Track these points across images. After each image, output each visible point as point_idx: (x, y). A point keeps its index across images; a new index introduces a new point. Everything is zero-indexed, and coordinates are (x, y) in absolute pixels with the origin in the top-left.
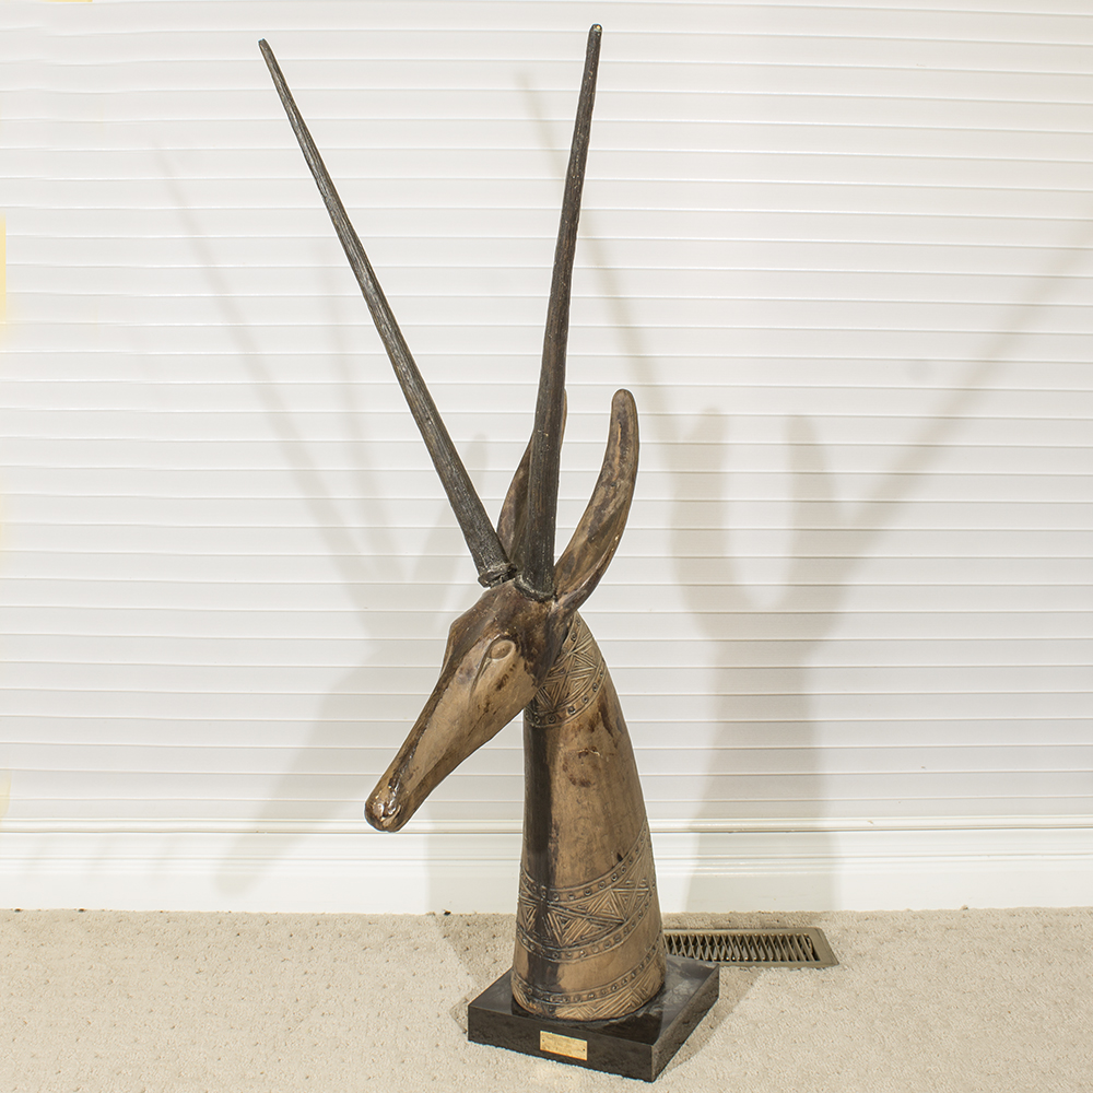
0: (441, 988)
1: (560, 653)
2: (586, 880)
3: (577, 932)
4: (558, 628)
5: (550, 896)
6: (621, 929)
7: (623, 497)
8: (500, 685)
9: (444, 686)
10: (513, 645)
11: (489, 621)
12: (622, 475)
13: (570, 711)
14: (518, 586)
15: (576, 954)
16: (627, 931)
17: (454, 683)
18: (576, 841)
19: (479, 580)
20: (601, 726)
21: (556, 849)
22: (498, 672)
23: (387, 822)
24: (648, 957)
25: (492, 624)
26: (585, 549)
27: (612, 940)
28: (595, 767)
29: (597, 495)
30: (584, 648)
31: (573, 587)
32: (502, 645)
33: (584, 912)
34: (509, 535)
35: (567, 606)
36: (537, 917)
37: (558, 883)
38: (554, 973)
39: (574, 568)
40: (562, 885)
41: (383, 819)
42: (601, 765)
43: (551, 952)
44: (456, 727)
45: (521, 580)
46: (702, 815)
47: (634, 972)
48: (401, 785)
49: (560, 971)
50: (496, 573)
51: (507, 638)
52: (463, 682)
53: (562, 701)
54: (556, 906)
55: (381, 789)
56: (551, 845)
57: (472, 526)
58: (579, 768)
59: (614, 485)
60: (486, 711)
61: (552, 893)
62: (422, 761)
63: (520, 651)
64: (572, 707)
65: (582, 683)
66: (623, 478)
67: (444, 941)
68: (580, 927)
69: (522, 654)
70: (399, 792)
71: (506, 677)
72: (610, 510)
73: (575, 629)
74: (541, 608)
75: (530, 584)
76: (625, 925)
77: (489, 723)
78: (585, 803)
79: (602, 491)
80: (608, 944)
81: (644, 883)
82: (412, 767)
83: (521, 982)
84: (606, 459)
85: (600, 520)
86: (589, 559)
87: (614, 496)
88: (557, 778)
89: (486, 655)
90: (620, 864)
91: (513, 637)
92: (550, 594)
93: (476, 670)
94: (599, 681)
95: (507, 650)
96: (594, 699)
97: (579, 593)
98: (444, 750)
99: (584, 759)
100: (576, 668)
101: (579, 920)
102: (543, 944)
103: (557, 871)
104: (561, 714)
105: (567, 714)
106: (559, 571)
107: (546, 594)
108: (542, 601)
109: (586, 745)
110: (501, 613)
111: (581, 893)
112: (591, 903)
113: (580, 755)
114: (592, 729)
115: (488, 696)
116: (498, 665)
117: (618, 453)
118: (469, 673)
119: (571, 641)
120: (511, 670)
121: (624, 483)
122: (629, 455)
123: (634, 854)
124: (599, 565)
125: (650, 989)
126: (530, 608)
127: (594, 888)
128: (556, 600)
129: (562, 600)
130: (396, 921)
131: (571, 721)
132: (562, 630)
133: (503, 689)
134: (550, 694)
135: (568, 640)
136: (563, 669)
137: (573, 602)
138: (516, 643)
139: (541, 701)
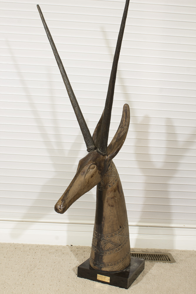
0: (70, 263)
1: (107, 170)
2: (111, 232)
3: (108, 247)
5: (101, 237)
6: (120, 247)
7: (125, 131)
8: (92, 177)
9: (77, 176)
10: (96, 166)
11: (90, 160)
12: (125, 125)
13: (109, 186)
14: (97, 151)
15: (108, 253)
16: (122, 247)
17: (80, 175)
18: (109, 222)
19: (87, 150)
20: (117, 191)
21: (104, 224)
22: (91, 173)
23: (60, 211)
24: (127, 255)
26: (115, 143)
27: (117, 249)
28: (115, 202)
29: (119, 130)
30: (114, 170)
31: (112, 153)
32: (93, 166)
33: (110, 241)
34: (95, 140)
35: (110, 158)
36: (98, 243)
37: (104, 233)
38: (102, 258)
39: (112, 148)
40: (105, 234)
41: (59, 210)
42: (117, 201)
43: (101, 252)
44: (80, 187)
46: (140, 222)
47: (123, 259)
48: (65, 201)
49: (103, 257)
50: (92, 148)
51: (94, 164)
52: (82, 175)
53: (107, 183)
54: (103, 239)
55: (59, 202)
56: (103, 223)
57: (86, 135)
58: (111, 202)
59: (123, 128)
60: (88, 183)
61: (102, 236)
62: (71, 195)
65: (113, 179)
66: (126, 126)
67: (71, 252)
68: (109, 245)
69: (98, 169)
70: (64, 203)
71: (93, 174)
72: (122, 134)
73: (111, 165)
74: (103, 157)
75: (101, 151)
76: (121, 246)
77: (88, 187)
78: (112, 211)
79: (120, 129)
80: (116, 251)
81: (126, 235)
82: (68, 196)
83: (92, 261)
84: (121, 121)
85: (119, 137)
86: (116, 146)
87: (123, 130)
88: (105, 204)
89: (89, 168)
90: (121, 229)
91: (96, 164)
92: (106, 154)
93: (86, 172)
94: (117, 179)
95: (94, 167)
96: (116, 183)
98: (77, 193)
99: (112, 199)
100: (111, 175)
101: (109, 243)
102: (99, 250)
103: (104, 230)
104: (107, 187)
106: (108, 149)
108: (104, 155)
109: (113, 195)
110: (93, 158)
111: (110, 236)
112: (113, 239)
113: (111, 198)
114: (115, 191)
115: (89, 179)
116: (92, 171)
117: (124, 120)
118: (84, 173)
120: (95, 173)
121: (126, 127)
122: (127, 120)
123: (124, 226)
124: (119, 147)
125: (127, 264)
126: (101, 157)
127: (114, 235)
128: (107, 156)
129: (109, 156)
130: (58, 247)
131: (109, 189)
132: (108, 164)
133: (93, 178)
134: (104, 181)
135: (110, 167)
136: (108, 175)
137: (112, 156)
138: (97, 166)
139: (102, 183)
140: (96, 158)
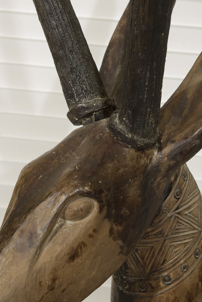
1: (159, 212)
4: (159, 184)
8: (73, 255)
10: (96, 204)
11: (68, 170)
13: (164, 280)
14: (112, 127)
19: (69, 115)
25: (70, 175)
30: (188, 208)
31: (183, 134)
32: (79, 203)
34: (115, 68)
35: (173, 158)
39: (186, 111)
45: (117, 120)
50: (88, 108)
53: (156, 269)
57: (62, 47)
60: (51, 288)
63: (104, 212)
64: (168, 276)
65: (182, 249)
73: (180, 185)
74: (139, 157)
75: (127, 127)
91: (95, 194)
92: (152, 141)
93: (42, 234)
95: (86, 211)
96: (194, 267)
97: (190, 143)
100: (177, 231)
104: (154, 283)
105: (161, 284)
106: (166, 114)
107: (147, 141)
108: (141, 149)
115: (55, 270)
116: (73, 229)
118: (31, 237)
119: (173, 199)
120: (91, 236)
126: (125, 157)
128: (160, 149)
129: (167, 150)
132: (164, 186)
133: (78, 260)
134: (143, 259)
135: (171, 197)
136: (161, 231)
137: (181, 153)
138: (100, 201)
139: (132, 266)
140: (102, 164)
